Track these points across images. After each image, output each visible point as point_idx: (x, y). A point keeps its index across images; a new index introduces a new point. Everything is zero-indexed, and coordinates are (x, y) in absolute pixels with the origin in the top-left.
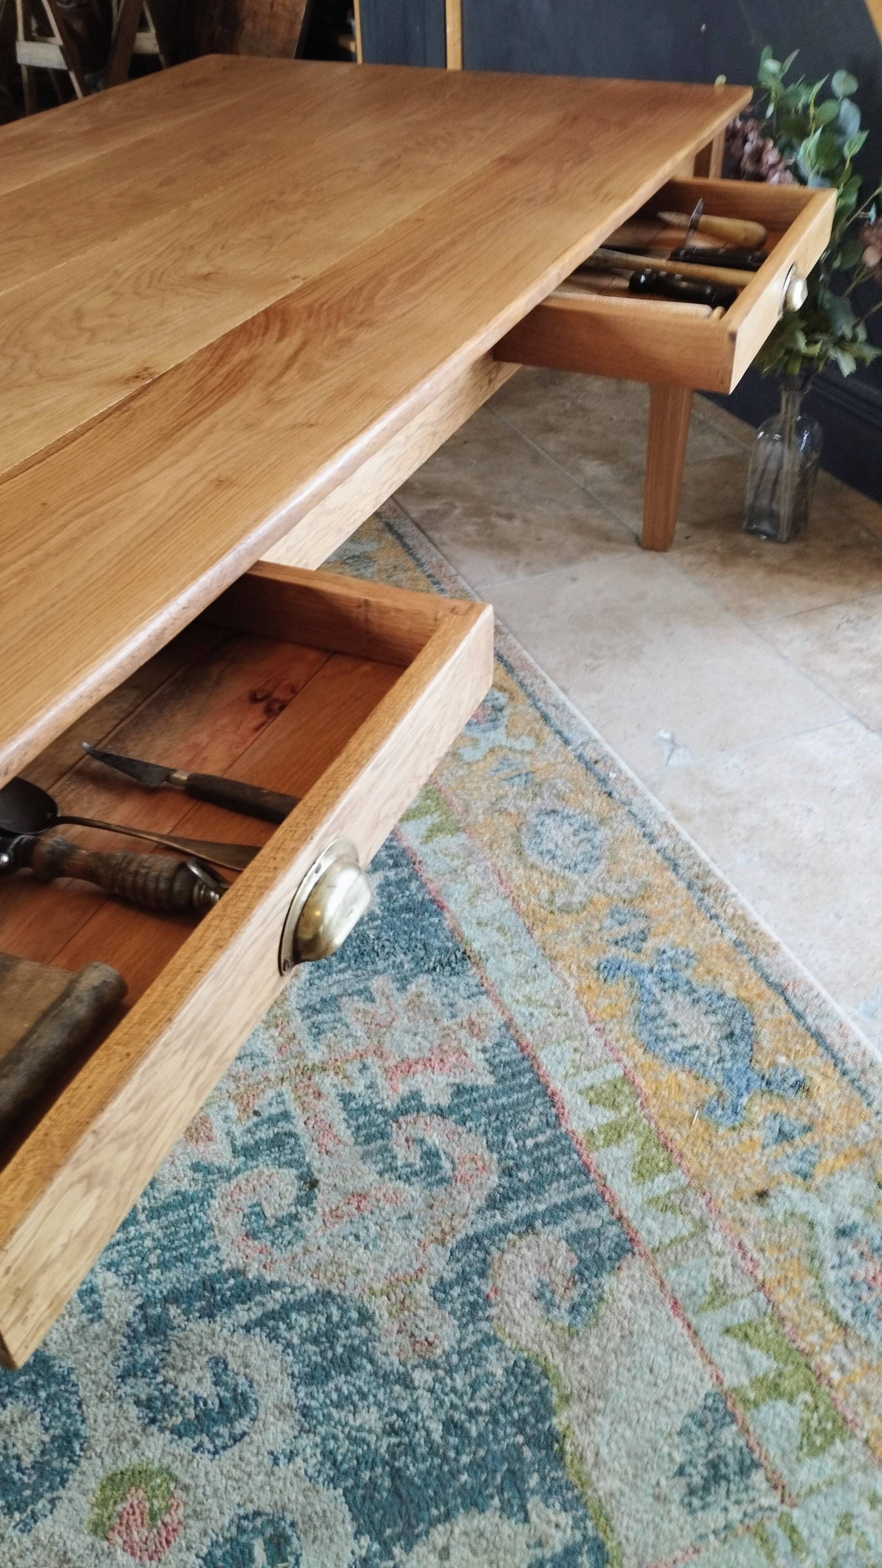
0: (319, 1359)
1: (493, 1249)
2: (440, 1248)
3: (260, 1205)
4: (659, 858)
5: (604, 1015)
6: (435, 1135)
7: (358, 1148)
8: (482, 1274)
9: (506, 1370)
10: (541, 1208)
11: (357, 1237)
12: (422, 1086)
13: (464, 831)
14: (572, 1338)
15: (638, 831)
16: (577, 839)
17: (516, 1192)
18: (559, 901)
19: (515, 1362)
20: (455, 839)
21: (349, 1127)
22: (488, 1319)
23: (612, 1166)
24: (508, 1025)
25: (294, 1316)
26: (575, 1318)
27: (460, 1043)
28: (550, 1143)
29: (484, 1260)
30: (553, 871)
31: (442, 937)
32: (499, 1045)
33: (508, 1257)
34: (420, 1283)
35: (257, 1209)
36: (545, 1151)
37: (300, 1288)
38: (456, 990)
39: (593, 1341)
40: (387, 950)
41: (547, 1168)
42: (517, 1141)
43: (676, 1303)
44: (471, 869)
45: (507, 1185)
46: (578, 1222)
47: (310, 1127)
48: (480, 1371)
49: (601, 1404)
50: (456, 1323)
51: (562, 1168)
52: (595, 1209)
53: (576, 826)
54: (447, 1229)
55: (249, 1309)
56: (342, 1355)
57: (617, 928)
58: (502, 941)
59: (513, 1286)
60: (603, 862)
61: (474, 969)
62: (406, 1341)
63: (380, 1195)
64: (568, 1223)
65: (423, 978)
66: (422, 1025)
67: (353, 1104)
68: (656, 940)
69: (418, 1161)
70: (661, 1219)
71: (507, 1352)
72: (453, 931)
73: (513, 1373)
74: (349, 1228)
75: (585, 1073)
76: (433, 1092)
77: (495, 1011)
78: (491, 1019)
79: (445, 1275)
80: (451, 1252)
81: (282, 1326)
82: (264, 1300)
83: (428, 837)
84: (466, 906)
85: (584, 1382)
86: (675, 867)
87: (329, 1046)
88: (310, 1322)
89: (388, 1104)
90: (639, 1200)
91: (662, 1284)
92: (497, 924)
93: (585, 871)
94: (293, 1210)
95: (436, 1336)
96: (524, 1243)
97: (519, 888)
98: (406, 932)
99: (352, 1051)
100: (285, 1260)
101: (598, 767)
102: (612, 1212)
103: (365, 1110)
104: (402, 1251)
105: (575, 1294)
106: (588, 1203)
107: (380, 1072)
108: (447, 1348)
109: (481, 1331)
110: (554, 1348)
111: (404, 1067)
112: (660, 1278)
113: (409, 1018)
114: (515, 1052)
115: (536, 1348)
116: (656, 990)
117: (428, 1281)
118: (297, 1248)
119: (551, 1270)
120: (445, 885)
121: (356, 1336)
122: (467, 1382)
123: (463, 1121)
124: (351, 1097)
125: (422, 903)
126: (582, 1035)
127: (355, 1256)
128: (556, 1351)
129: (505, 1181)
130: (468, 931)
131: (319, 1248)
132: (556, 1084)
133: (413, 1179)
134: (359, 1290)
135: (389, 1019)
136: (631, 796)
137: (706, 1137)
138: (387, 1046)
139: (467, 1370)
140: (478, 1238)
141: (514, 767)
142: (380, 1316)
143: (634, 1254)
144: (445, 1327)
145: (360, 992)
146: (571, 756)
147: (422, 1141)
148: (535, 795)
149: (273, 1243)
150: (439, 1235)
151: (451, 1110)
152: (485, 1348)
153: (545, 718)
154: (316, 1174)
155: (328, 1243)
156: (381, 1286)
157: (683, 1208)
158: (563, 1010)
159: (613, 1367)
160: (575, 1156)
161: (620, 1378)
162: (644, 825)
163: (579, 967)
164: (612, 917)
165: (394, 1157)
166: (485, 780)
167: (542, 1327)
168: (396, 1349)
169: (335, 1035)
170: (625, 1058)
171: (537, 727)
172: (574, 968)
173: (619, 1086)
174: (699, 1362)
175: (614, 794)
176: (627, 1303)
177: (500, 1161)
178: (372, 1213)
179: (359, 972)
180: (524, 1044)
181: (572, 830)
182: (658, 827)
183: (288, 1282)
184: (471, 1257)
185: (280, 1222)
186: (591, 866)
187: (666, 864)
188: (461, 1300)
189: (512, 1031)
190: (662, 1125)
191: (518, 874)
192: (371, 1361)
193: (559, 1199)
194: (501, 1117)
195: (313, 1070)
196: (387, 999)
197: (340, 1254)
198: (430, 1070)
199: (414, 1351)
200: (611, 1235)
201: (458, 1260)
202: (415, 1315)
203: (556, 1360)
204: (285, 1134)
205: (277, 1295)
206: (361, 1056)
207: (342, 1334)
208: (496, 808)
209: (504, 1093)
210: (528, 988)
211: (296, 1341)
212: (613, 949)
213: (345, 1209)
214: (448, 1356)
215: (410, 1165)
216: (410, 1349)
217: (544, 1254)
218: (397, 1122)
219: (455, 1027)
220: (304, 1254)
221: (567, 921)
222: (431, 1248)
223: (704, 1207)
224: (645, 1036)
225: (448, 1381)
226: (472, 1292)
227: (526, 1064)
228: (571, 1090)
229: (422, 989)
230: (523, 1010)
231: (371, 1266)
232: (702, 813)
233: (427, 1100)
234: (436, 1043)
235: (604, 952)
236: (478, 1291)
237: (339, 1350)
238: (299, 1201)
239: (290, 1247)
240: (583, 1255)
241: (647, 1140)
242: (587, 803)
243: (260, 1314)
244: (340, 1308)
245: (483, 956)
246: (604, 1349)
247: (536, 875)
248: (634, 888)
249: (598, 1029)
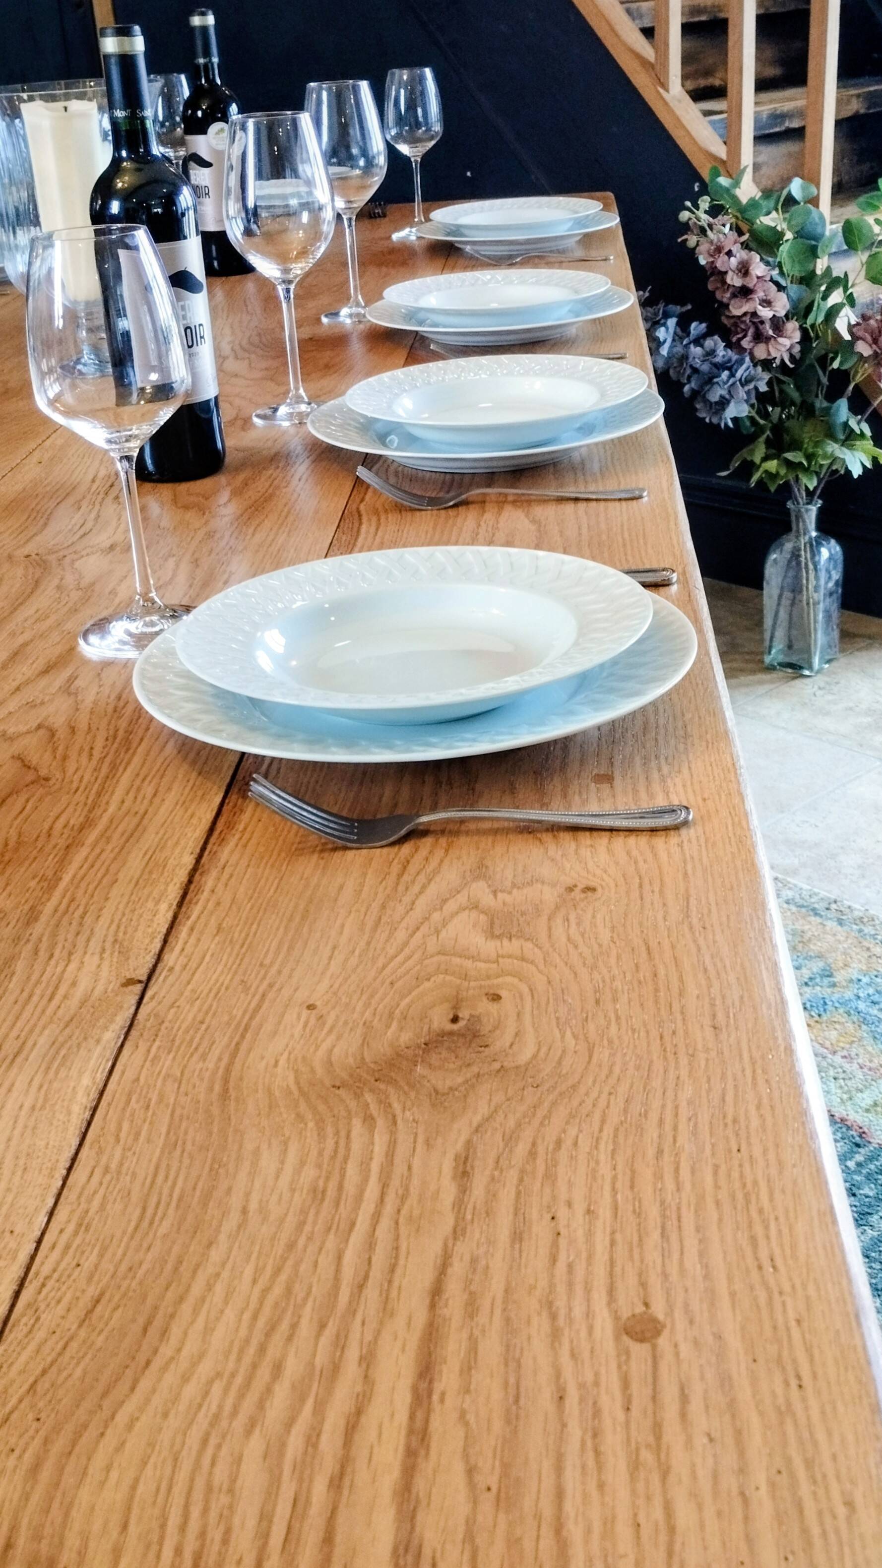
5: (842, 1044)
68: (844, 972)
75: (859, 1095)
86: (815, 911)
232: (804, 865)
249: (844, 1057)
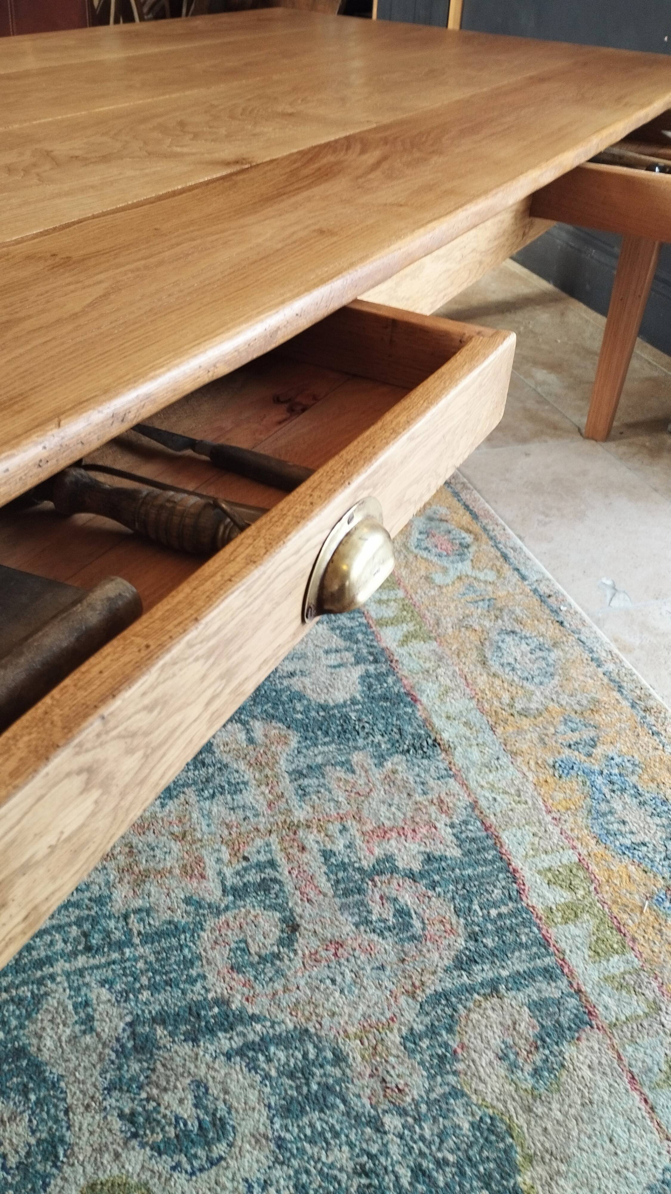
0: (295, 1094)
1: (460, 1006)
2: (410, 1001)
3: (246, 942)
4: (606, 680)
5: (560, 807)
6: (407, 895)
7: (337, 900)
8: (450, 1030)
9: (472, 1124)
10: (505, 973)
11: (333, 981)
12: (396, 851)
13: (435, 639)
14: (535, 1101)
15: (586, 655)
16: (533, 657)
17: (481, 956)
18: (518, 706)
19: (481, 1118)
20: (427, 645)
21: (329, 880)
22: (455, 1073)
23: (570, 942)
24: (474, 805)
25: (272, 1049)
26: (537, 1082)
27: (430, 816)
28: (512, 914)
29: (452, 1017)
30: (513, 681)
31: (415, 725)
32: (466, 823)
33: (474, 1016)
34: (391, 1031)
35: (242, 945)
36: (508, 922)
37: (279, 1023)
38: (427, 771)
39: (555, 1106)
40: (366, 730)
41: (509, 937)
42: (481, 909)
43: (633, 1078)
44: (440, 671)
45: (473, 949)
46: (539, 991)
47: (294, 876)
48: (447, 1123)
49: (563, 1168)
50: (425, 1073)
51: (524, 939)
52: (555, 981)
53: (533, 646)
54: (417, 983)
55: (231, 1038)
56: (316, 1092)
57: (570, 733)
58: (468, 734)
59: (480, 1045)
60: (557, 677)
61: (443, 755)
62: (378, 1086)
63: (355, 945)
64: (530, 990)
65: (397, 758)
66: (396, 798)
67: (333, 860)
68: (605, 747)
69: (391, 919)
70: (616, 997)
71: (474, 1107)
72: (425, 720)
73: (479, 1128)
74: (327, 972)
75: (543, 856)
76: (405, 857)
77: (462, 793)
78: (459, 800)
79: (415, 1026)
80: (421, 1005)
81: (261, 1058)
82: (245, 1031)
83: (405, 641)
84: (438, 702)
85: (547, 1145)
86: (620, 689)
87: (313, 807)
88: (287, 1057)
89: (364, 863)
90: (595, 976)
91: (619, 1057)
92: (464, 720)
93: (541, 683)
94: (275, 949)
95: (406, 1085)
96: (489, 1005)
97: (483, 691)
98: (383, 718)
99: (334, 813)
100: (267, 996)
101: (550, 600)
102: (571, 985)
103: (343, 866)
104: (375, 999)
105: (537, 1058)
106: (548, 974)
107: (358, 835)
108: (416, 1097)
109: (448, 1084)
110: (519, 1109)
111: (380, 832)
112: (618, 1052)
113: (385, 790)
114: (479, 830)
115: (500, 1106)
116: (606, 790)
117: (399, 1030)
118: (278, 986)
119: (515, 1033)
120: (418, 682)
121: (330, 1075)
122: (435, 1133)
123: (433, 886)
124: (332, 853)
125: (398, 695)
126: (540, 822)
127: (332, 999)
128: (520, 1112)
129: (471, 945)
130: (438, 722)
131: (298, 988)
132: (517, 863)
133: (387, 934)
134: (334, 1032)
135: (368, 790)
136: (580, 627)
137: (656, 925)
138: (365, 813)
139: (435, 1119)
140: (445, 995)
141: (478, 593)
142: (354, 1058)
143: (592, 1027)
144: (415, 1076)
145: (342, 764)
146: (528, 589)
147: (396, 900)
148: (497, 617)
149: (256, 978)
150: (410, 988)
151: (422, 875)
152: (452, 1101)
153: (505, 557)
154: (298, 919)
155: (307, 984)
156: (354, 1030)
157: (637, 989)
158: (523, 798)
159: (575, 1133)
160: (535, 929)
161: (582, 1145)
162: (592, 651)
163: (537, 763)
164: (566, 724)
165: (370, 912)
166: (453, 600)
167: (507, 1086)
168: (368, 1092)
169: (319, 798)
170: (579, 846)
171: (498, 564)
172: (532, 763)
173: (574, 870)
174: (656, 1137)
175: (565, 623)
176: (587, 1073)
177: (466, 926)
178: (348, 960)
179: (342, 747)
180: (488, 824)
181: (528, 648)
182: (604, 654)
183: (268, 1016)
184: (439, 1012)
185: (263, 959)
186: (546, 680)
187: (612, 685)
188: (429, 1052)
189: (477, 812)
190: (615, 910)
191: (482, 681)
192: (344, 1101)
193: (521, 967)
194: (467, 886)
195: (298, 826)
196: (366, 772)
197: (317, 995)
198: (403, 837)
199: (385, 1096)
200: (570, 1006)
201: (427, 1014)
202: (386, 1061)
203: (520, 1121)
204: (271, 880)
205: (258, 1027)
206: (342, 819)
207: (318, 1072)
208: (462, 624)
209: (470, 865)
210: (491, 777)
211: (273, 1073)
212: (567, 751)
213: (323, 953)
214: (417, 1105)
215: (385, 921)
216: (382, 1093)
217: (507, 1017)
218: (373, 880)
219: (426, 803)
220: (284, 992)
221: (525, 723)
222: (402, 1000)
223: (657, 990)
224: (597, 829)
225: (417, 1128)
226: (440, 1046)
227: (490, 842)
228: (531, 869)
229: (397, 767)
230: (487, 795)
231: (347, 1010)
232: (641, 647)
233: (400, 864)
234: (409, 814)
235: (559, 753)
236: (446, 1045)
237: (315, 1087)
238: (281, 942)
239: (271, 984)
240: (544, 1023)
241: (602, 922)
242: (542, 628)
243: (241, 1044)
244: (316, 1046)
245: (452, 745)
246: (566, 1115)
247: (497, 682)
248: (585, 702)
249: (554, 819)
